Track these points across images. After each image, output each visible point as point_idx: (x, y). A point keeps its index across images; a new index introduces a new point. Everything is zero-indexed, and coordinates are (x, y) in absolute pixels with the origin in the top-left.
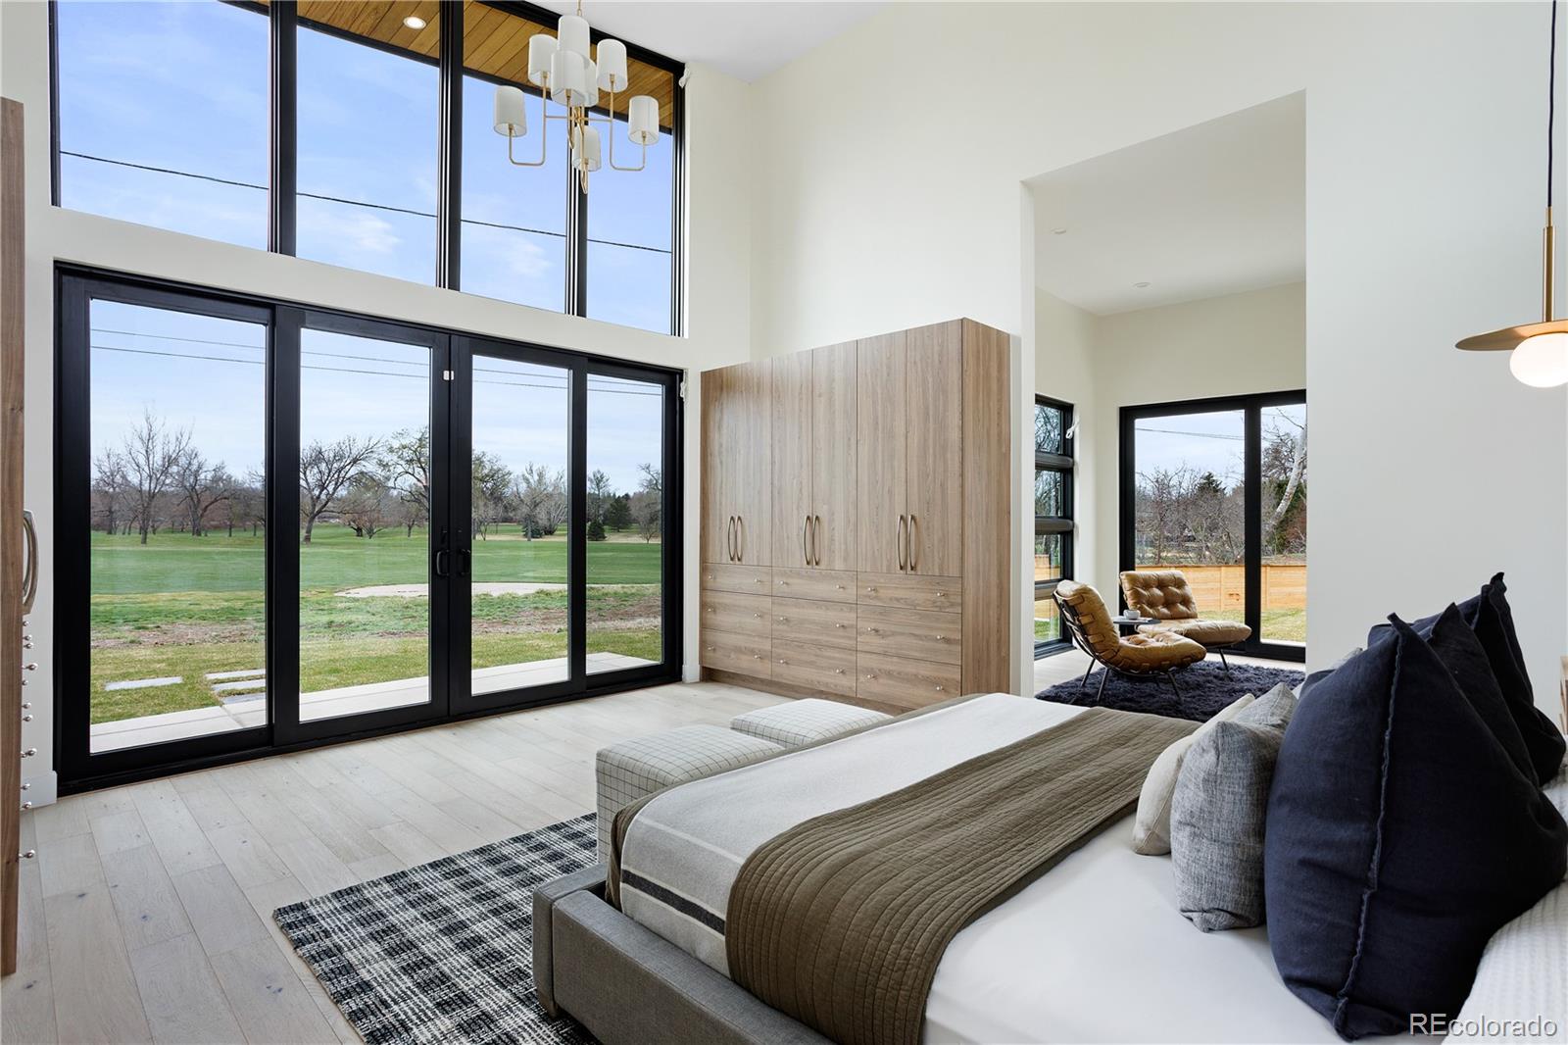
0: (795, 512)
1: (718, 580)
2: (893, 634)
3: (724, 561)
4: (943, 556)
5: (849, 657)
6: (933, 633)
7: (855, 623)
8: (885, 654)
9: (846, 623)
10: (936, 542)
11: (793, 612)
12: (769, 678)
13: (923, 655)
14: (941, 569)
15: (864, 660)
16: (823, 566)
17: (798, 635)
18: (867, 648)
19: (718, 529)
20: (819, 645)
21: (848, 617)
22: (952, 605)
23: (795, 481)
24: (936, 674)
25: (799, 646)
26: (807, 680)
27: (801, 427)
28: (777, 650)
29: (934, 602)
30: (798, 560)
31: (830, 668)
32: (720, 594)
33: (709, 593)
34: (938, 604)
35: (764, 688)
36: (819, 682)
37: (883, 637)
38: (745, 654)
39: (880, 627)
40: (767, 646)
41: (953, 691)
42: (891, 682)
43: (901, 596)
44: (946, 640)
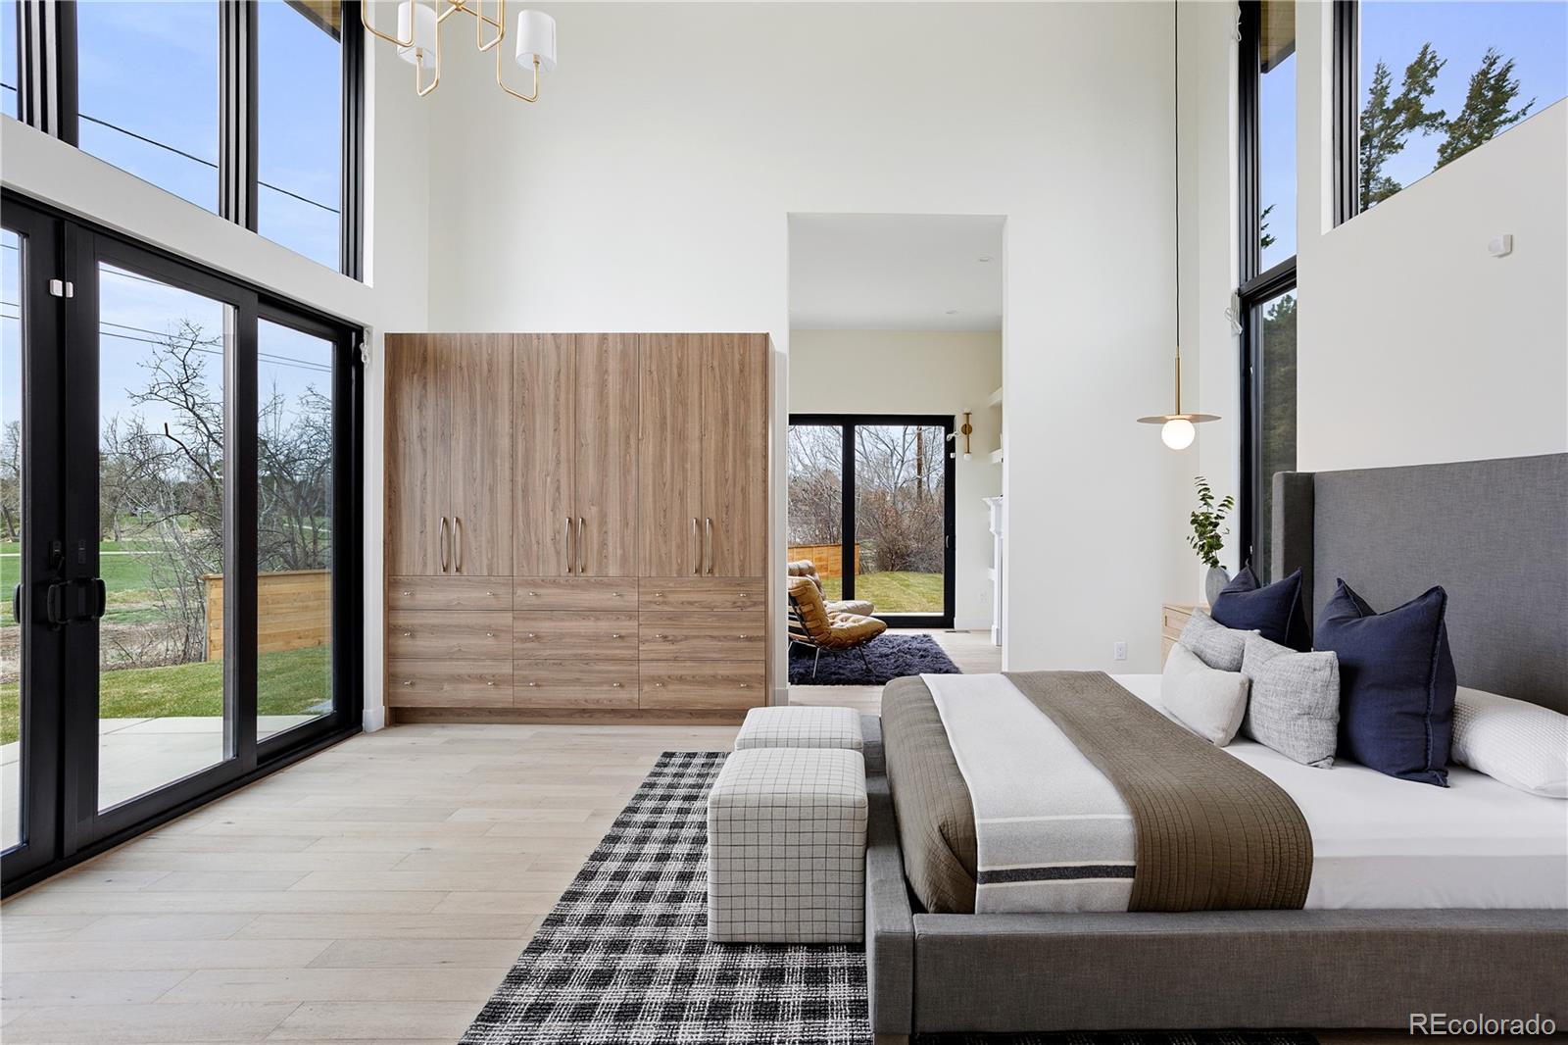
0: (549, 513)
1: (418, 596)
2: (686, 638)
3: (430, 571)
4: (744, 558)
5: (630, 668)
6: (735, 633)
7: (636, 631)
8: (675, 659)
9: (623, 632)
10: (736, 546)
11: (545, 626)
12: (511, 706)
13: (720, 656)
14: (742, 571)
15: (646, 669)
16: (591, 573)
17: (554, 652)
18: (651, 656)
19: (418, 533)
20: (586, 660)
21: (628, 626)
22: (755, 604)
23: (549, 479)
24: (738, 672)
25: (556, 664)
26: (568, 700)
27: (557, 421)
28: (520, 672)
29: (735, 603)
30: (553, 566)
31: (601, 684)
32: (419, 614)
33: (401, 614)
34: (739, 604)
35: (493, 719)
36: (586, 701)
37: (673, 642)
38: (468, 682)
39: (669, 632)
40: (506, 669)
41: (756, 685)
42: (685, 687)
43: (695, 599)
44: (749, 639)
